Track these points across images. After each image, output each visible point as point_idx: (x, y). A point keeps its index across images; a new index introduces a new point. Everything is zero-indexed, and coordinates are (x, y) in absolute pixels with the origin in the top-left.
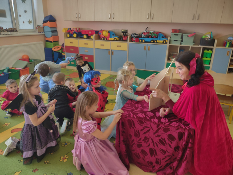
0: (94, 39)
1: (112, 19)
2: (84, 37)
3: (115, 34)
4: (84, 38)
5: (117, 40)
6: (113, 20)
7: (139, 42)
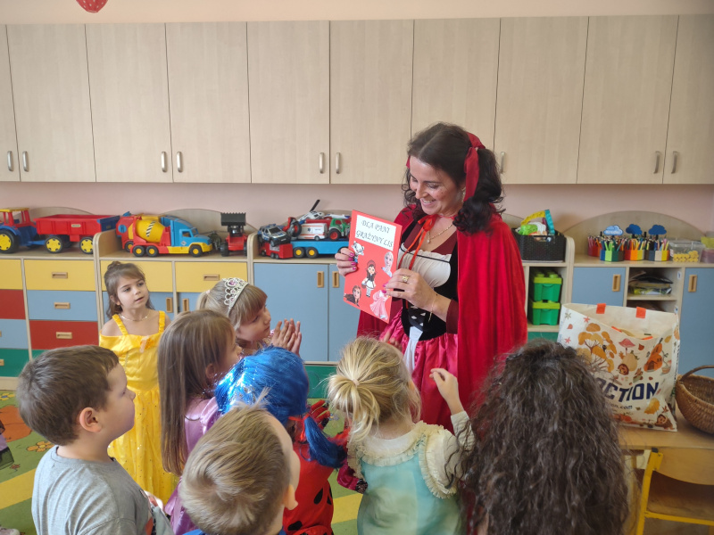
0: (97, 252)
1: (176, 172)
2: (48, 246)
3: (193, 231)
4: (50, 252)
5: (202, 254)
6: (179, 178)
7: (295, 257)
